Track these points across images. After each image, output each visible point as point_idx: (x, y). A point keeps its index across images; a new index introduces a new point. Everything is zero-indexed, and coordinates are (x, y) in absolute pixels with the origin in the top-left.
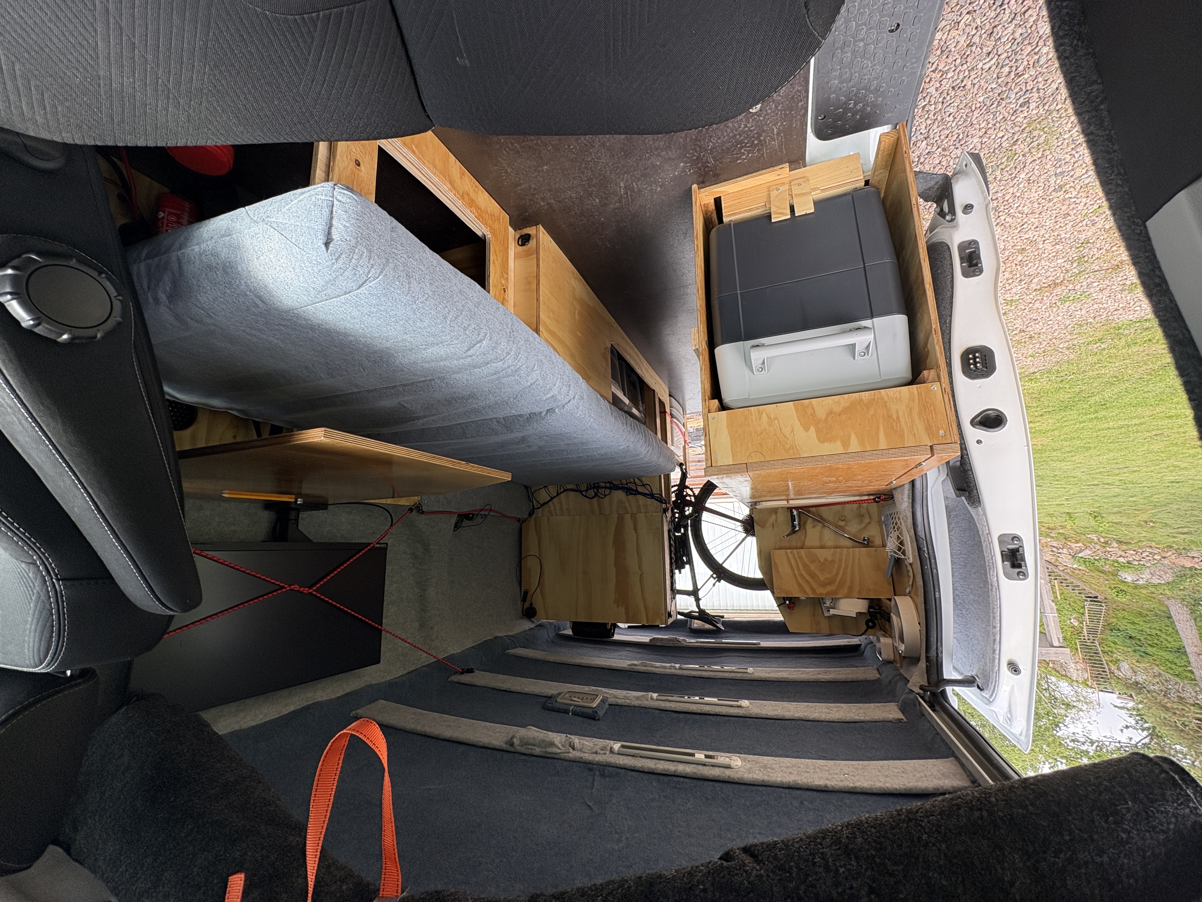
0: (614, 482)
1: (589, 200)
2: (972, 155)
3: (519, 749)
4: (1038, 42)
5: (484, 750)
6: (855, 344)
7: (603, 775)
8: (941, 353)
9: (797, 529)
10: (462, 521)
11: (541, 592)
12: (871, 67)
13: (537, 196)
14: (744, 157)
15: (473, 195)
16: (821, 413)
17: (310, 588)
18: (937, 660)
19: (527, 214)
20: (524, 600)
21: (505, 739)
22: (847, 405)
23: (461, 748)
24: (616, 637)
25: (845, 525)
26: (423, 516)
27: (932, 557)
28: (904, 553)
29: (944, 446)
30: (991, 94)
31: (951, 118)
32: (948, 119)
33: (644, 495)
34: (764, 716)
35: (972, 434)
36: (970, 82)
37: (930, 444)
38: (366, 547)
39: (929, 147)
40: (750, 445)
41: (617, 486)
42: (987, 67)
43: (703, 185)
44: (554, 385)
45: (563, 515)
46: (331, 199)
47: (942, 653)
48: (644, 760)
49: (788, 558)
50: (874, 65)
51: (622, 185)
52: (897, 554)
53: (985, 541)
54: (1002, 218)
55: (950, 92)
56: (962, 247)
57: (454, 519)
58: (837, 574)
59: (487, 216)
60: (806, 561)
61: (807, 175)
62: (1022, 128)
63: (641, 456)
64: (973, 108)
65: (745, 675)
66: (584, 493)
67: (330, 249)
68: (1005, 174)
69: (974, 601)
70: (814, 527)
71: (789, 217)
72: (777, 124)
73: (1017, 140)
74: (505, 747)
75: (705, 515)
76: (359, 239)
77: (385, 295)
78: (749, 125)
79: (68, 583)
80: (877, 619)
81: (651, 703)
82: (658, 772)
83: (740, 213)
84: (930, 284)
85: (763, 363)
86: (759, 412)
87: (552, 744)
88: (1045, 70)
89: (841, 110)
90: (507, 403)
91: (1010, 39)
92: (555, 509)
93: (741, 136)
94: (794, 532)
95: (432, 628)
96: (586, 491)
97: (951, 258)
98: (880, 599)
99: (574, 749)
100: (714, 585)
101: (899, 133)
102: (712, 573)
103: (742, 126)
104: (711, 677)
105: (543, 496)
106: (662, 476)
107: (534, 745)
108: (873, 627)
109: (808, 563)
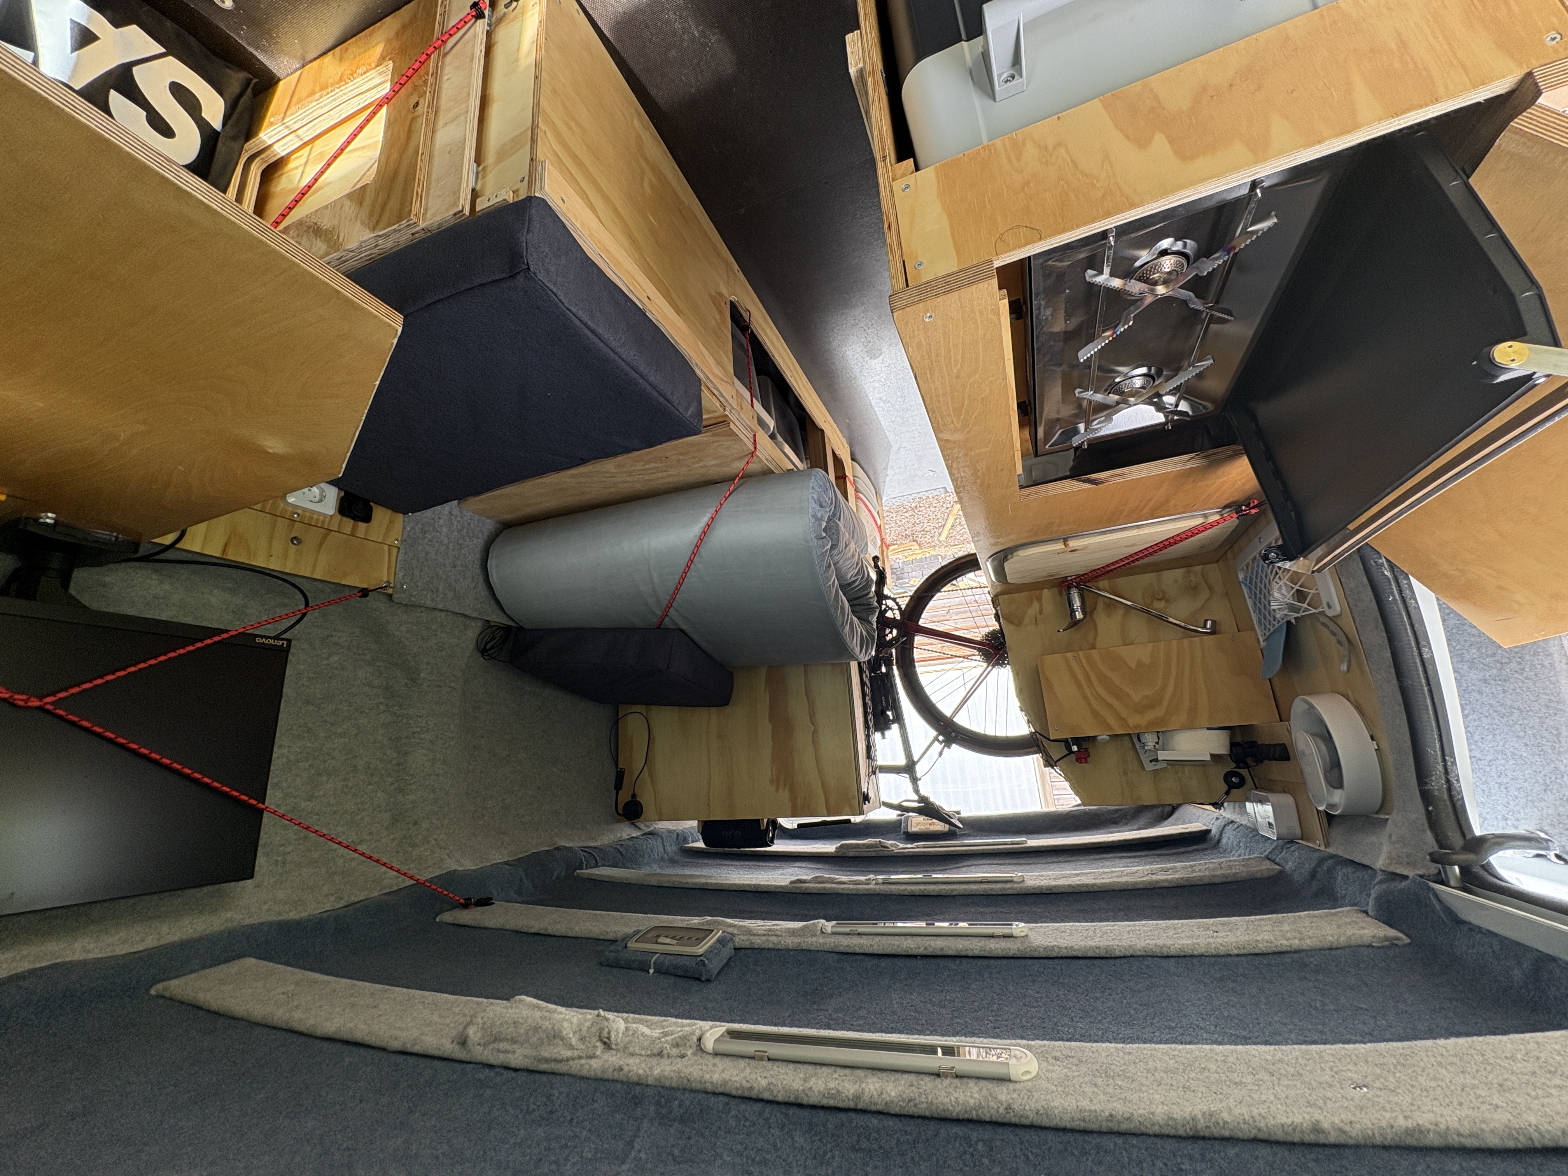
3: (479, 1053)
5: (398, 1060)
9: (1079, 617)
11: (651, 775)
16: (1178, 100)
17: (45, 697)
20: (618, 786)
24: (779, 846)
25: (1168, 605)
34: (1064, 953)
40: (999, 219)
47: (1458, 781)
48: (777, 1068)
49: (1070, 668)
52: (1297, 610)
58: (1163, 688)
60: (1105, 670)
70: (1110, 614)
75: (919, 640)
80: (1248, 765)
81: (821, 940)
85: (1017, 58)
86: (1015, 143)
94: (1074, 623)
95: (416, 824)
98: (1251, 726)
99: (607, 1045)
100: (941, 754)
102: (935, 733)
107: (514, 1041)
108: (1241, 784)
109: (1107, 673)
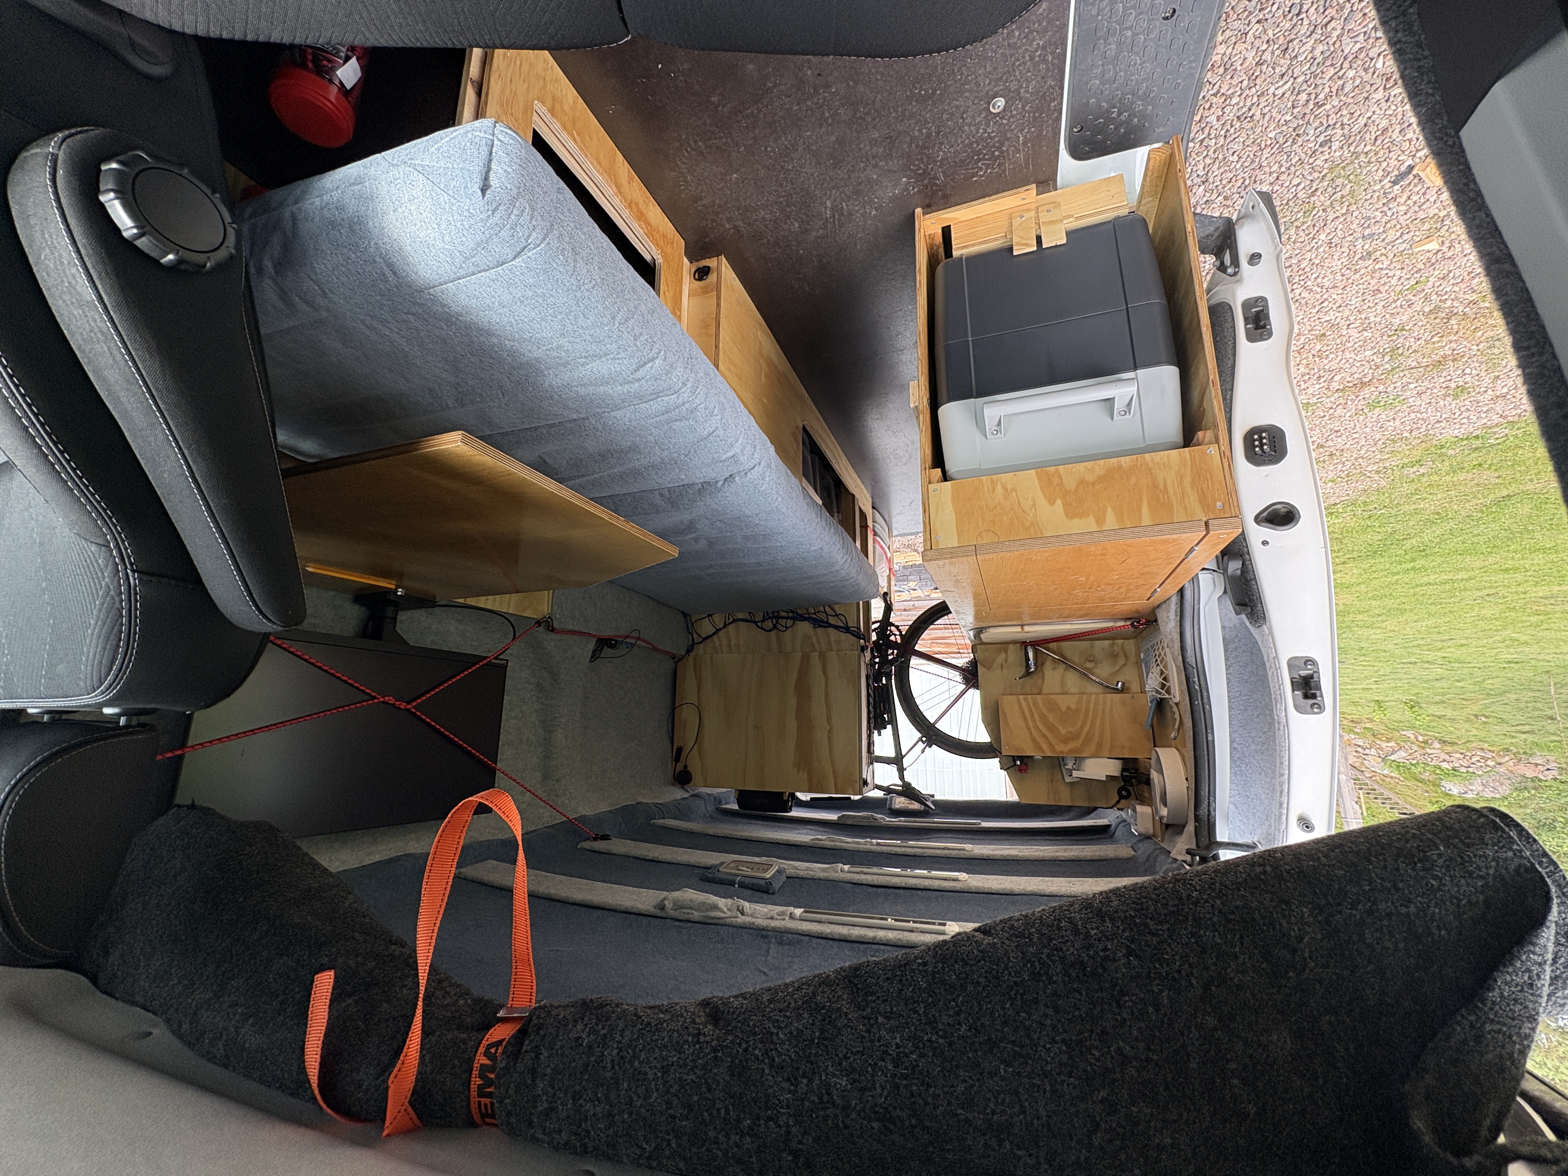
0: (798, 611)
1: (786, 223)
2: (1260, 193)
3: (672, 913)
4: (1342, 64)
5: (625, 915)
6: (1114, 398)
7: (780, 943)
8: (1220, 409)
9: (1033, 670)
10: (601, 650)
11: (699, 752)
12: (1140, 65)
13: (721, 216)
14: (982, 173)
15: (642, 206)
16: (1070, 483)
17: (408, 703)
18: (1209, 819)
19: (707, 240)
20: (677, 759)
21: (654, 903)
22: (1102, 472)
23: (597, 913)
24: (795, 813)
25: (1094, 667)
26: (553, 636)
27: (1204, 689)
28: (1168, 692)
29: (1222, 521)
30: (1284, 128)
31: (1235, 158)
32: (1231, 159)
33: (837, 627)
34: (987, 891)
35: (1257, 534)
36: (1259, 112)
37: (1204, 519)
38: (481, 661)
39: (1208, 195)
40: (980, 523)
41: (801, 616)
42: (1279, 92)
43: (930, 210)
44: (737, 441)
45: (731, 652)
46: (491, 137)
47: (1215, 810)
48: (833, 926)
49: (1021, 707)
50: (1144, 62)
51: (829, 204)
52: (1160, 693)
53: (1271, 667)
54: (1297, 292)
55: (1234, 123)
56: (1247, 305)
57: (591, 645)
58: (1082, 728)
59: (658, 236)
60: (1044, 711)
61: (1058, 200)
62: (1323, 174)
63: (837, 567)
64: (1263, 146)
65: (962, 852)
66: (759, 624)
67: (487, 196)
68: (1302, 234)
69: (1256, 751)
70: (1054, 669)
71: (1035, 248)
72: (1023, 130)
73: (1316, 190)
74: (652, 910)
75: (914, 661)
76: (521, 190)
77: (545, 272)
78: (989, 130)
79: (145, 578)
80: (1132, 785)
81: (842, 876)
82: (852, 939)
83: (973, 245)
84: (1207, 328)
85: (999, 424)
86: (992, 481)
87: (715, 907)
88: (1351, 101)
89: (1102, 120)
90: (676, 462)
91: (1308, 58)
92: (721, 644)
93: (978, 145)
94: (1028, 674)
95: (558, 781)
96: (763, 621)
97: (1233, 320)
98: (1137, 759)
99: (743, 914)
100: (923, 751)
101: (1172, 149)
102: (920, 735)
103: (981, 131)
104: (918, 854)
105: (706, 628)
106: (861, 603)
107: (691, 908)
108: (1127, 797)
109: (1045, 713)
